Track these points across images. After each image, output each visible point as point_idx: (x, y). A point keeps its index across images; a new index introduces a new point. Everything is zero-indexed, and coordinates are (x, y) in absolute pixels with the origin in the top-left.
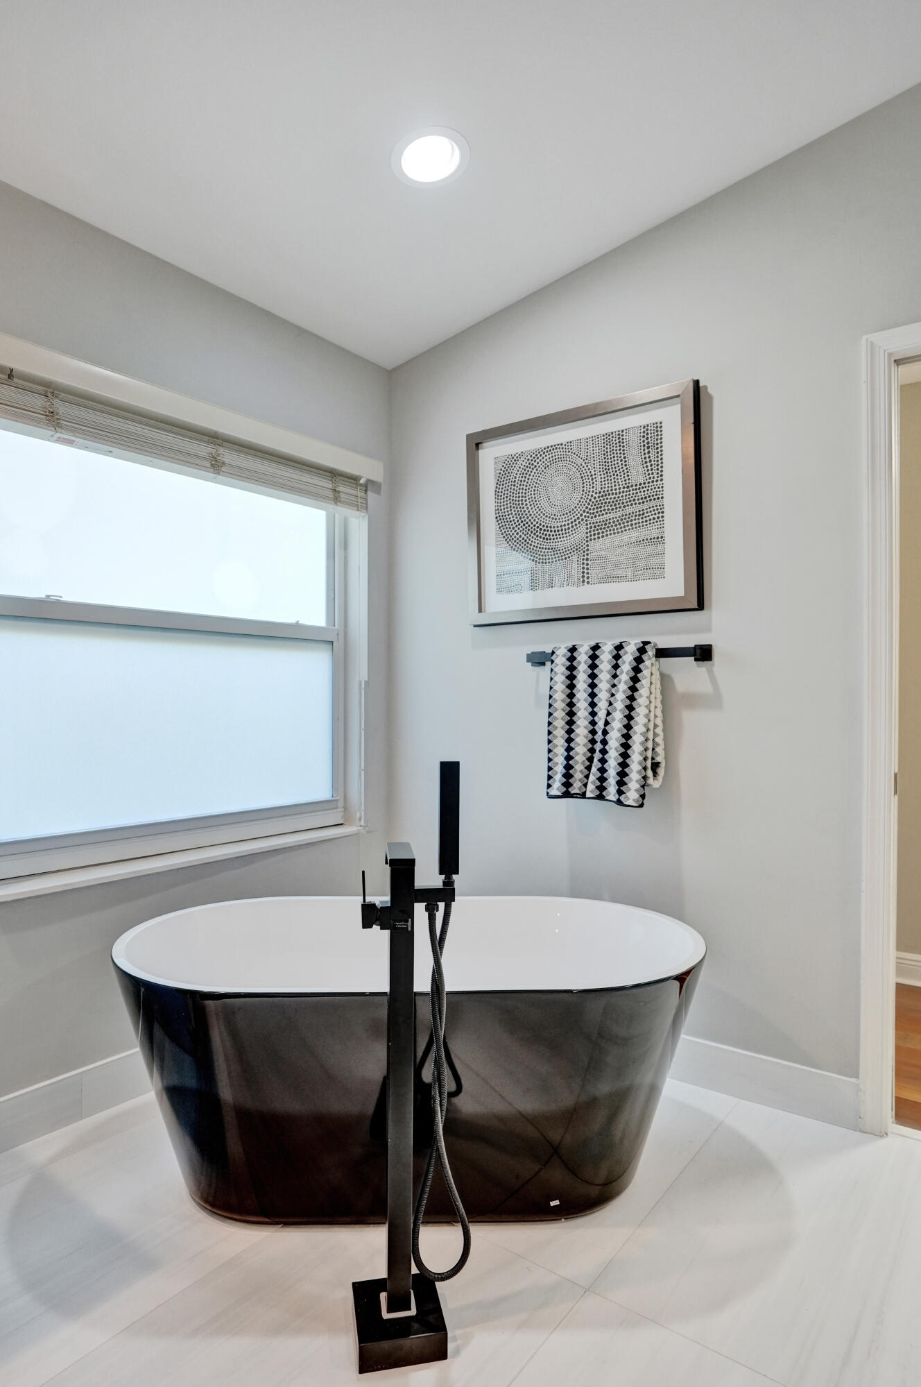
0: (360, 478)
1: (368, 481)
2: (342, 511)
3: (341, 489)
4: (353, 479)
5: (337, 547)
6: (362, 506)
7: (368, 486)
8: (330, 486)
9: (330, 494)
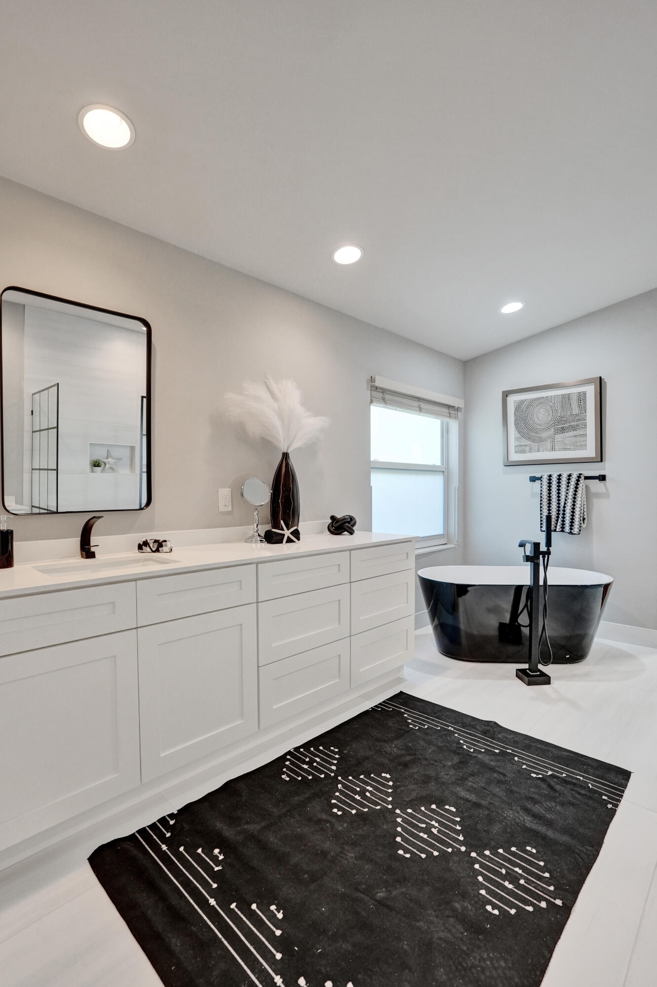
0: (455, 407)
1: (458, 408)
2: (447, 420)
3: (451, 412)
4: (453, 407)
5: (445, 432)
6: (456, 418)
7: (458, 409)
8: (448, 411)
9: (448, 415)
